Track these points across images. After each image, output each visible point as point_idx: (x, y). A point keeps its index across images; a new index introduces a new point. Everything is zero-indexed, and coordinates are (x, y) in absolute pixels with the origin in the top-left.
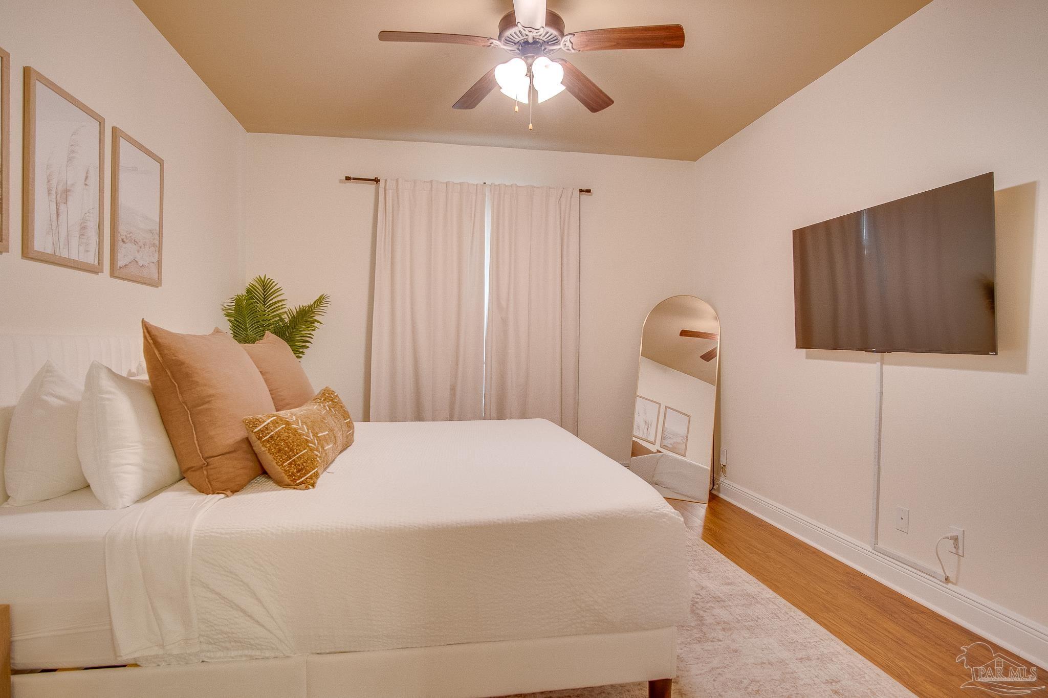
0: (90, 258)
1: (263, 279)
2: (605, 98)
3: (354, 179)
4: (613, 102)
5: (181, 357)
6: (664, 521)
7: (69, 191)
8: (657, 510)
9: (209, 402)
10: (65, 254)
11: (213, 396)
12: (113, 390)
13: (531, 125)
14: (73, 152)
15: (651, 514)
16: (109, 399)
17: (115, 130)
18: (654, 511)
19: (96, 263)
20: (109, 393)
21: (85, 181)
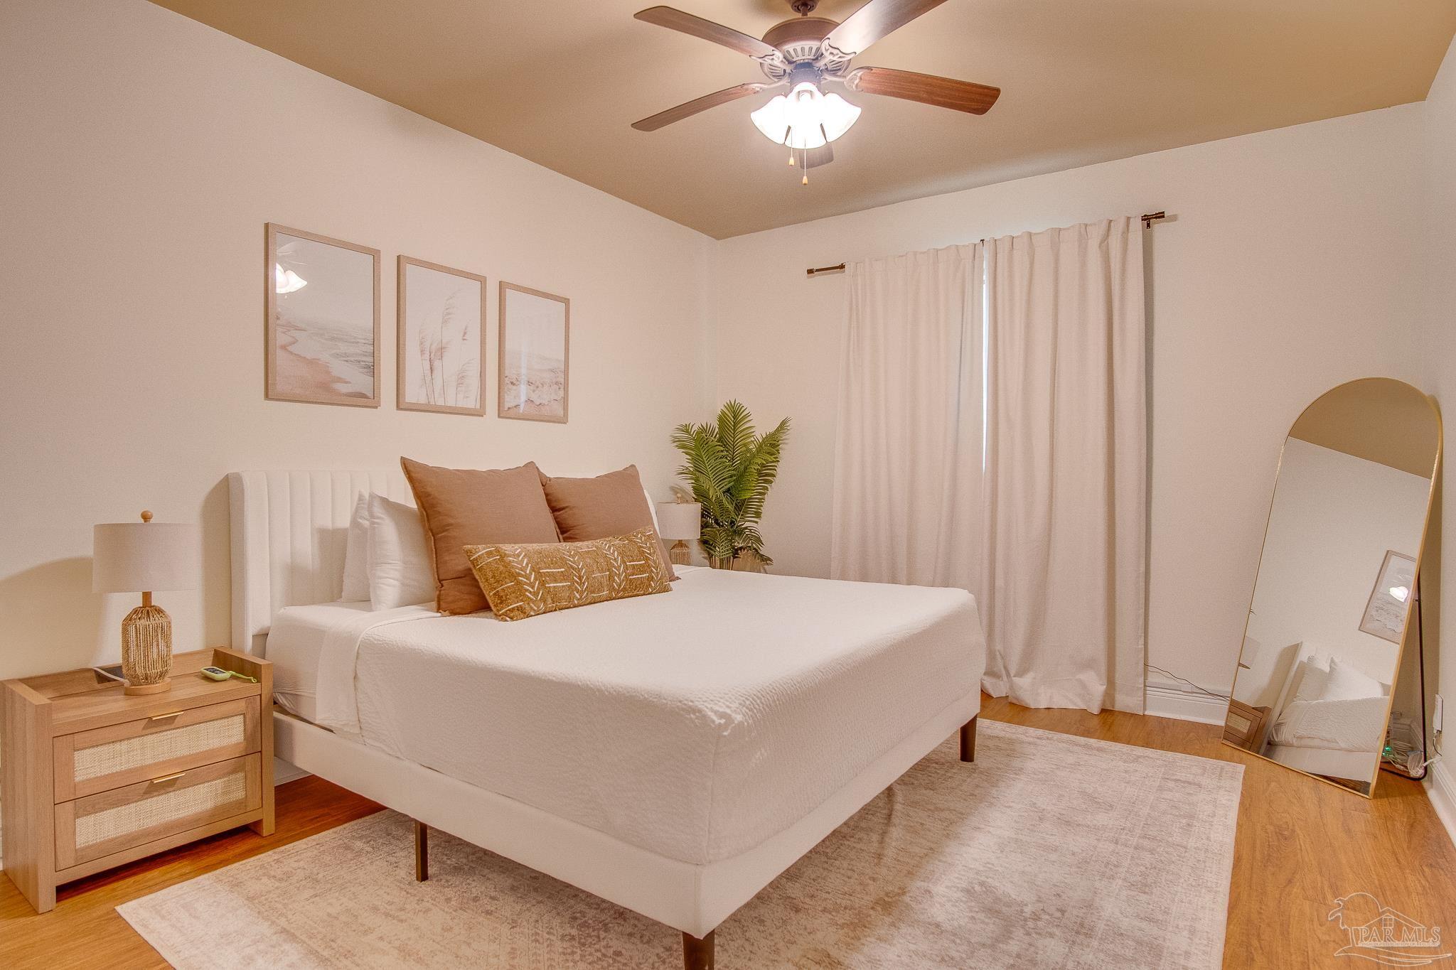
0: (472, 403)
1: (733, 403)
2: (981, 90)
3: (817, 270)
4: (998, 91)
5: (429, 489)
6: (691, 718)
7: (445, 348)
8: (692, 701)
9: (447, 530)
10: (440, 402)
11: (451, 525)
12: (382, 516)
13: (805, 178)
14: (449, 314)
15: (679, 704)
16: (378, 523)
17: (502, 286)
18: (686, 702)
19: (478, 407)
20: (379, 518)
21: (464, 336)
